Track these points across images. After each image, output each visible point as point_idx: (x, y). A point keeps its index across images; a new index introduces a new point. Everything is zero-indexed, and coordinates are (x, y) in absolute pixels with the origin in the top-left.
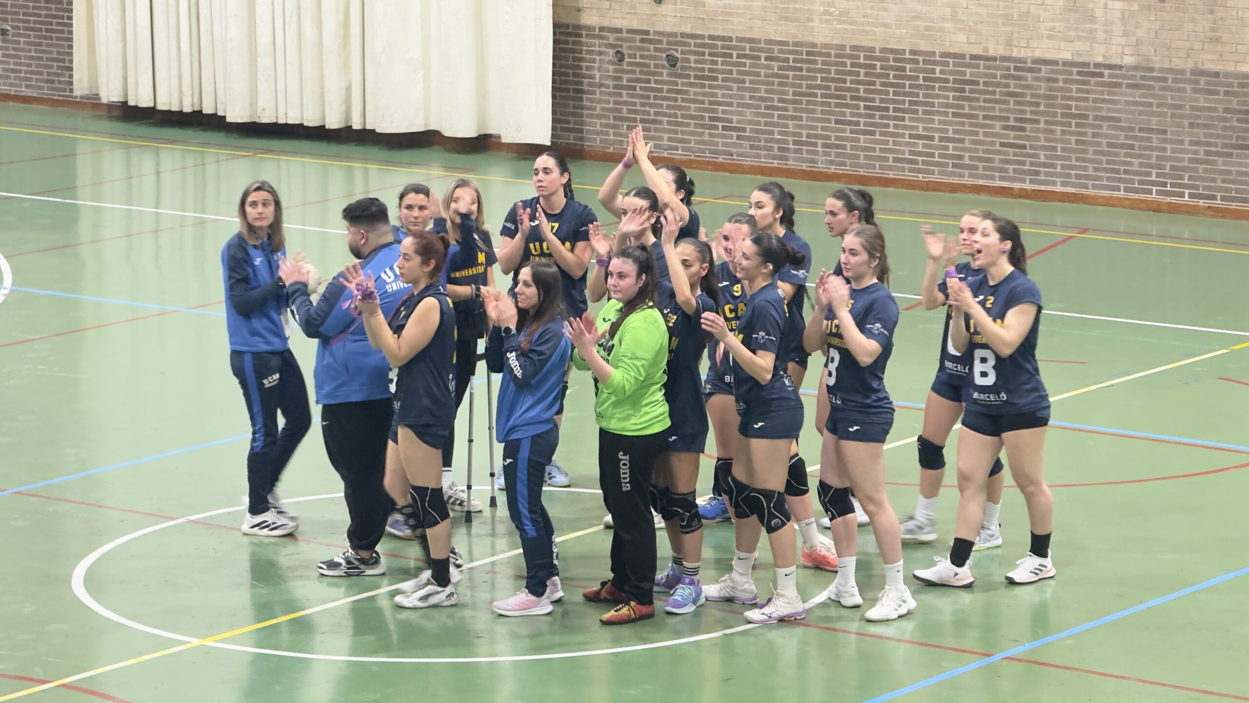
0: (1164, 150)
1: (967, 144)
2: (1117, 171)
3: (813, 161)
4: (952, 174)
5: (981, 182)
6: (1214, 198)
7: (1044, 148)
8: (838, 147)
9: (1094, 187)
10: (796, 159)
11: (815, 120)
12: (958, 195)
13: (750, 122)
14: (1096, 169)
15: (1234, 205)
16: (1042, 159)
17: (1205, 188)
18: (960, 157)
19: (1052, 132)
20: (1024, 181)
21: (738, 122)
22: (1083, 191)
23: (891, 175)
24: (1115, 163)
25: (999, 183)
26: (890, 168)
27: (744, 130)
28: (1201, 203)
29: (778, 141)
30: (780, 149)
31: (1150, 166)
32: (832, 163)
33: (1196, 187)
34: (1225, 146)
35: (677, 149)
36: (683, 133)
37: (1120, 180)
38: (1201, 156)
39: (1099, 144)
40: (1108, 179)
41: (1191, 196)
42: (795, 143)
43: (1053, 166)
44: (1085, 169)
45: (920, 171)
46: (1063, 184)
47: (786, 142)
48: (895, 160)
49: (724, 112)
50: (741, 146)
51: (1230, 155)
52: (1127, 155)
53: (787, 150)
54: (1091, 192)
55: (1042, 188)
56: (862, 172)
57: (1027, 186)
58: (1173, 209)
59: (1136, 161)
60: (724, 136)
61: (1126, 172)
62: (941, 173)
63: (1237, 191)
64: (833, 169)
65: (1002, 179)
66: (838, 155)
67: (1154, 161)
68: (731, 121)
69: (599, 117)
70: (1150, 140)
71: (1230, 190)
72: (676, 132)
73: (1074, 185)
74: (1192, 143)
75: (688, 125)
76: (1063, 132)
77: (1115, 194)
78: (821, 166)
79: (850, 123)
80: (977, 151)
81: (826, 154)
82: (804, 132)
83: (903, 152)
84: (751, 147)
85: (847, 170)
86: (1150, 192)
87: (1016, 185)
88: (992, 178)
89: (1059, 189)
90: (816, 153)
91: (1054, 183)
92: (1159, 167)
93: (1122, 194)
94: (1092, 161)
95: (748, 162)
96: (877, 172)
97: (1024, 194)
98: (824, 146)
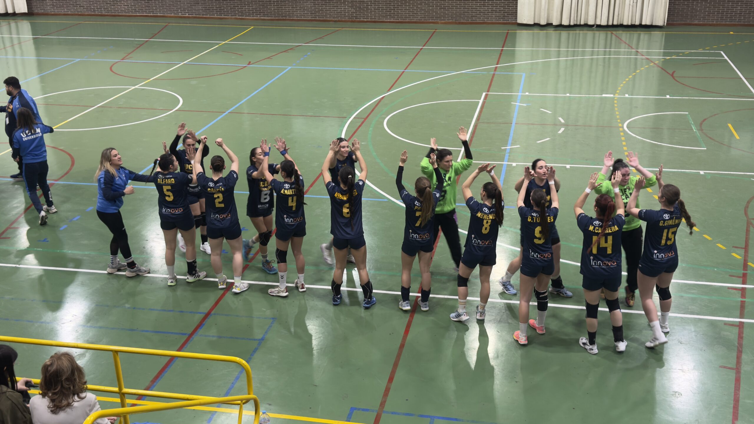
0: (181, 5)
1: (137, 6)
2: (171, 10)
3: (102, 12)
4: (134, 13)
5: (141, 14)
6: (193, 14)
7: (154, 6)
8: (107, 9)
9: (167, 14)
10: (97, 12)
11: (101, 3)
12: (136, 18)
13: (85, 5)
14: (167, 10)
15: (198, 16)
16: (154, 9)
17: (191, 13)
18: (136, 9)
19: (156, 3)
20: (151, 14)
21: (83, 5)
22: (164, 15)
23: (120, 14)
24: (170, 8)
25: (145, 14)
26: (120, 13)
27: (84, 7)
28: (190, 16)
29: (93, 8)
30: (93, 10)
31: (179, 9)
32: (106, 12)
33: (189, 13)
34: (194, 4)
35: (69, 12)
36: (70, 8)
37: (172, 12)
38: (189, 6)
39: (166, 5)
40: (170, 12)
41: (188, 14)
42: (97, 8)
43: (157, 10)
44: (164, 10)
45: (127, 13)
46: (160, 14)
47: (95, 8)
48: (121, 11)
49: (79, 3)
50: (84, 10)
51: (196, 5)
52: (173, 7)
53: (95, 10)
54: (166, 15)
55: (155, 15)
56: (113, 14)
57: (152, 14)
58: (185, 17)
59: (175, 8)
60: (80, 8)
61: (173, 10)
62: (132, 13)
63: (198, 13)
64: (106, 14)
65: (146, 13)
66: (107, 11)
67: (179, 8)
68: (81, 5)
69: (49, 6)
70: (178, 3)
71: (196, 13)
72: (68, 8)
73: (162, 14)
74: (187, 3)
75: (71, 6)
76: (158, 3)
77: (172, 15)
78: (104, 13)
79: (109, 3)
80: (139, 8)
81: (104, 10)
82: (99, 6)
83: (122, 9)
84: (87, 10)
85: (110, 14)
86: (179, 14)
87: (149, 15)
88: (144, 13)
89: (159, 15)
90: (102, 10)
91: (158, 14)
92: (180, 9)
93: (173, 15)
94: (165, 8)
95: (86, 13)
96: (117, 14)
97: (151, 16)
98: (104, 9)
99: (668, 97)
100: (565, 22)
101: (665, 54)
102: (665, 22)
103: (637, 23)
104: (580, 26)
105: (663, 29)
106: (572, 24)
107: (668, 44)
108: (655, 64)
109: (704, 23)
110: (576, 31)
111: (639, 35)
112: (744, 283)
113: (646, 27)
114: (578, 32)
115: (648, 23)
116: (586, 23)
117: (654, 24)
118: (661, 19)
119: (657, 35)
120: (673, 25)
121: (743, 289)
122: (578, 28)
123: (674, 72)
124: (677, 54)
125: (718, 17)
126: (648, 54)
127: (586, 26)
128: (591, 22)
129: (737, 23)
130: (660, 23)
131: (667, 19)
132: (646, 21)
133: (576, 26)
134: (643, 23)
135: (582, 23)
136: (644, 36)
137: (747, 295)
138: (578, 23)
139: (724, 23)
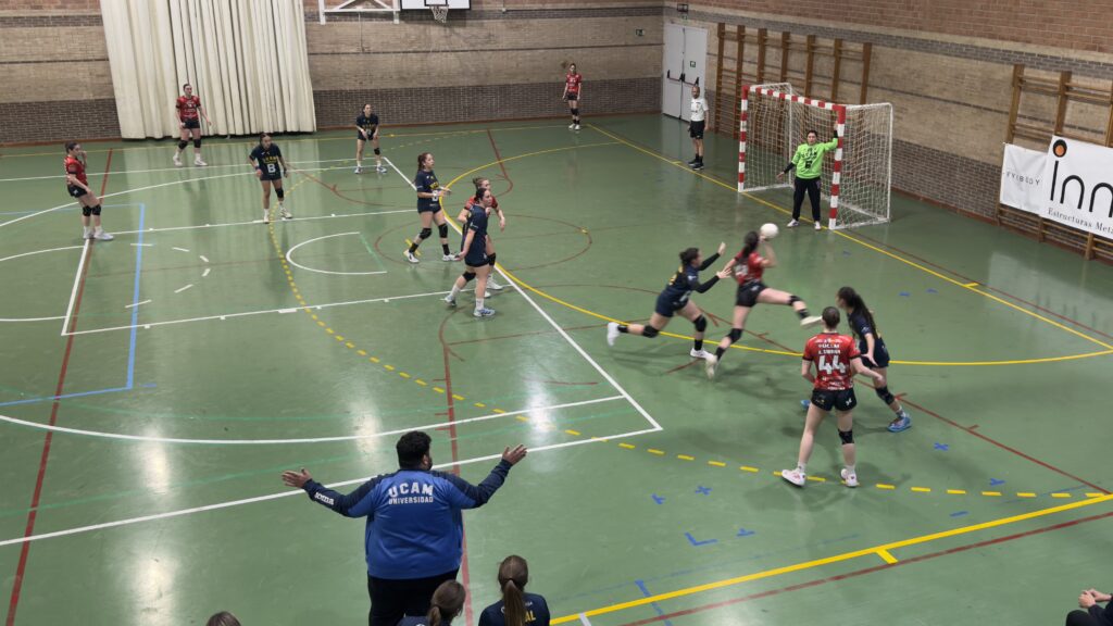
99: (333, 215)
101: (322, 165)
102: (314, 127)
103: (281, 130)
104: (209, 137)
105: (313, 136)
107: (324, 152)
108: (312, 178)
112: (452, 419)
113: (293, 134)
115: (295, 129)
116: (216, 133)
117: (302, 130)
118: (309, 123)
119: (308, 141)
120: (323, 130)
121: (452, 427)
123: (335, 186)
124: (336, 164)
126: (302, 166)
127: (217, 137)
128: (222, 132)
130: (309, 129)
131: (316, 123)
132: (291, 127)
134: (289, 130)
135: (211, 133)
136: (293, 144)
137: (457, 431)
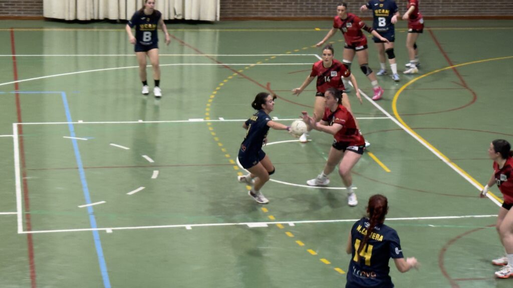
100: (81, 17)
102: (216, 16)
104: (98, 21)
105: (215, 26)
106: (89, 18)
108: (239, 73)
109: (279, 16)
110: (93, 28)
111: (183, 33)
113: (192, 22)
114: (95, 29)
115: (194, 18)
116: (106, 17)
117: (202, 19)
118: (210, 9)
119: (207, 31)
120: (228, 19)
122: (96, 25)
124: (262, 59)
125: (296, 9)
126: (197, 60)
127: (107, 21)
128: (113, 16)
129: (321, 16)
130: (210, 17)
131: (221, 11)
132: (191, 14)
133: (93, 21)
134: (187, 18)
135: (101, 17)
136: (189, 34)
138: (96, 18)
139: (304, 16)
